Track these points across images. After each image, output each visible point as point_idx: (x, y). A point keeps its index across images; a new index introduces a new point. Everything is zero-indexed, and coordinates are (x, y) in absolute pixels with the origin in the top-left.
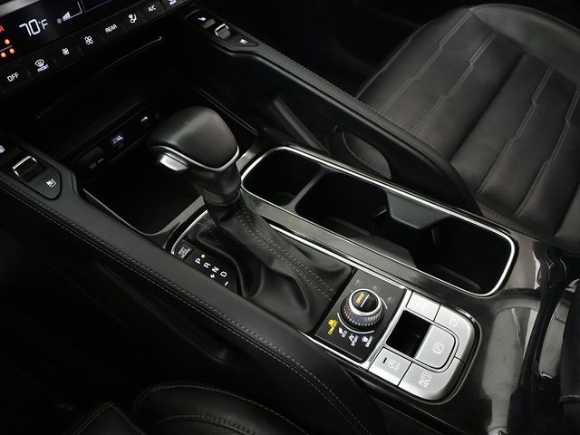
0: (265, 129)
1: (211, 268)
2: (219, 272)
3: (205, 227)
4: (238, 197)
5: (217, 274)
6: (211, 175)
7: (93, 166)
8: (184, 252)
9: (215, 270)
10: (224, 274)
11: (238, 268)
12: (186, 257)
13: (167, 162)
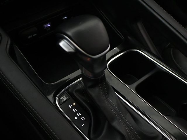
0: (129, 37)
1: (77, 112)
2: (81, 116)
3: (80, 87)
4: (102, 76)
5: (79, 118)
6: (89, 59)
7: (30, 37)
8: (64, 98)
9: (79, 114)
10: (83, 119)
11: (92, 117)
12: (64, 102)
13: (63, 45)
